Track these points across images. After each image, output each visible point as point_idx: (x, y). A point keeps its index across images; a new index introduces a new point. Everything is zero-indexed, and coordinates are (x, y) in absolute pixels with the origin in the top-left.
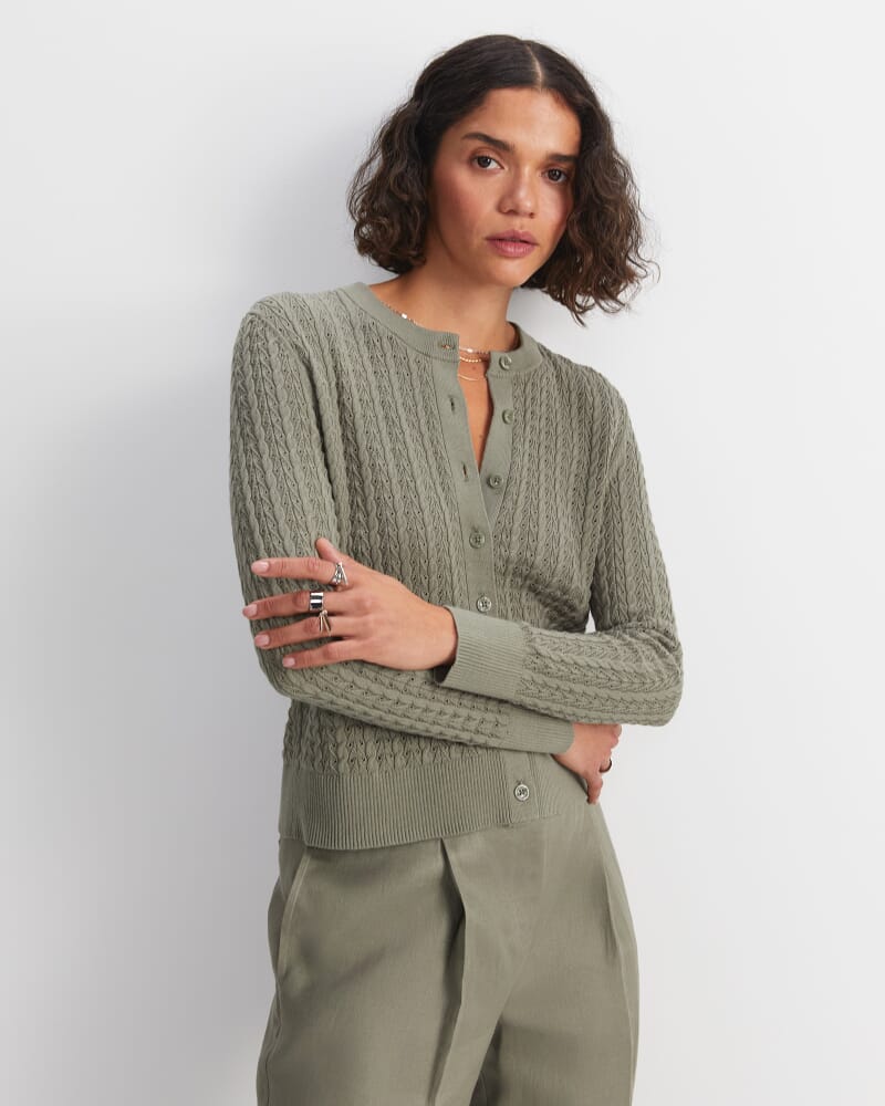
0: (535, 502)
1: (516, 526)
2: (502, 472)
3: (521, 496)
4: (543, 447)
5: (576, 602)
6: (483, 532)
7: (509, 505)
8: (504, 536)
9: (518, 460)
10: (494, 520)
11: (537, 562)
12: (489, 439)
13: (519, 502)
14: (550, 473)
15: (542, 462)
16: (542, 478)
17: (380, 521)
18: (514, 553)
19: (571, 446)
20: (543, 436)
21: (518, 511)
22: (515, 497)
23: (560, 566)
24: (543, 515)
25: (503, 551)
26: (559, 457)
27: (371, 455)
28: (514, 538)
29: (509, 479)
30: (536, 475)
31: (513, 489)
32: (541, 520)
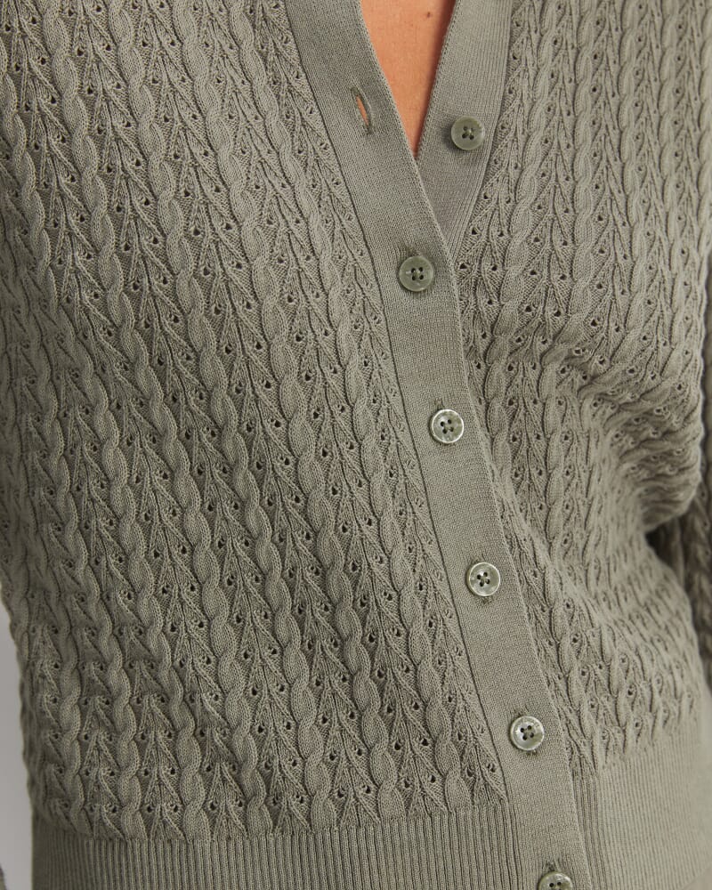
0: (566, 187)
1: (517, 241)
2: (483, 116)
3: (530, 172)
4: (587, 55)
5: (675, 421)
6: (427, 255)
7: (500, 191)
8: (487, 266)
9: (523, 86)
10: (462, 226)
11: (570, 330)
12: (453, 34)
13: (524, 185)
14: (607, 118)
15: (584, 90)
16: (584, 129)
17: (126, 261)
18: (511, 308)
19: (657, 53)
20: (588, 29)
21: (523, 207)
22: (513, 174)
23: (632, 336)
24: (586, 215)
25: (483, 301)
26: (628, 80)
27: (91, 109)
28: (514, 271)
29: (499, 131)
30: (568, 121)
31: (510, 156)
32: (580, 226)
